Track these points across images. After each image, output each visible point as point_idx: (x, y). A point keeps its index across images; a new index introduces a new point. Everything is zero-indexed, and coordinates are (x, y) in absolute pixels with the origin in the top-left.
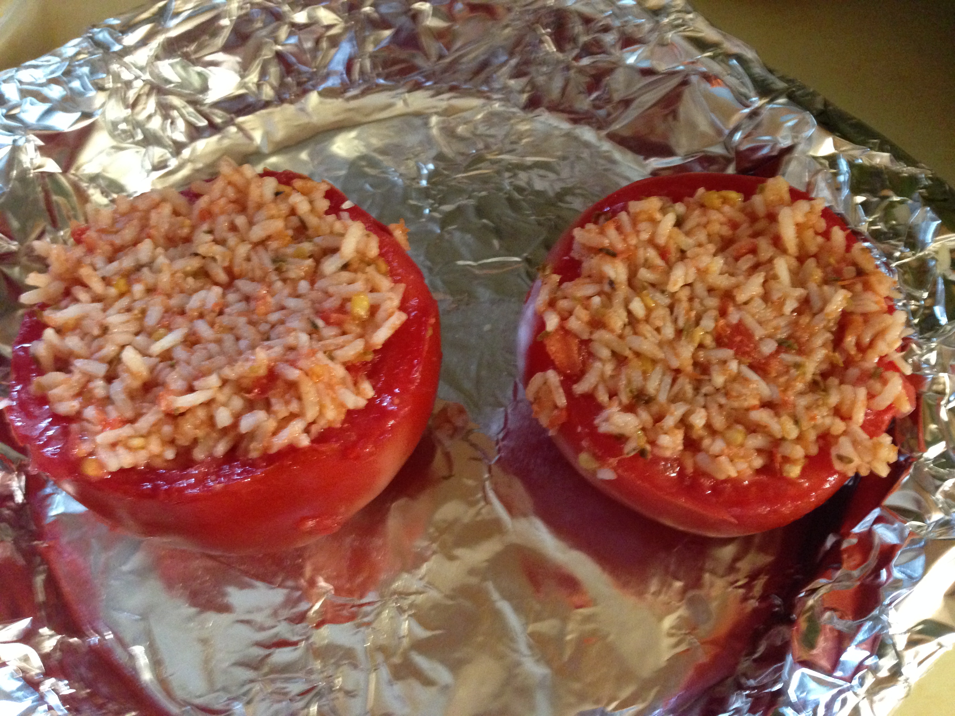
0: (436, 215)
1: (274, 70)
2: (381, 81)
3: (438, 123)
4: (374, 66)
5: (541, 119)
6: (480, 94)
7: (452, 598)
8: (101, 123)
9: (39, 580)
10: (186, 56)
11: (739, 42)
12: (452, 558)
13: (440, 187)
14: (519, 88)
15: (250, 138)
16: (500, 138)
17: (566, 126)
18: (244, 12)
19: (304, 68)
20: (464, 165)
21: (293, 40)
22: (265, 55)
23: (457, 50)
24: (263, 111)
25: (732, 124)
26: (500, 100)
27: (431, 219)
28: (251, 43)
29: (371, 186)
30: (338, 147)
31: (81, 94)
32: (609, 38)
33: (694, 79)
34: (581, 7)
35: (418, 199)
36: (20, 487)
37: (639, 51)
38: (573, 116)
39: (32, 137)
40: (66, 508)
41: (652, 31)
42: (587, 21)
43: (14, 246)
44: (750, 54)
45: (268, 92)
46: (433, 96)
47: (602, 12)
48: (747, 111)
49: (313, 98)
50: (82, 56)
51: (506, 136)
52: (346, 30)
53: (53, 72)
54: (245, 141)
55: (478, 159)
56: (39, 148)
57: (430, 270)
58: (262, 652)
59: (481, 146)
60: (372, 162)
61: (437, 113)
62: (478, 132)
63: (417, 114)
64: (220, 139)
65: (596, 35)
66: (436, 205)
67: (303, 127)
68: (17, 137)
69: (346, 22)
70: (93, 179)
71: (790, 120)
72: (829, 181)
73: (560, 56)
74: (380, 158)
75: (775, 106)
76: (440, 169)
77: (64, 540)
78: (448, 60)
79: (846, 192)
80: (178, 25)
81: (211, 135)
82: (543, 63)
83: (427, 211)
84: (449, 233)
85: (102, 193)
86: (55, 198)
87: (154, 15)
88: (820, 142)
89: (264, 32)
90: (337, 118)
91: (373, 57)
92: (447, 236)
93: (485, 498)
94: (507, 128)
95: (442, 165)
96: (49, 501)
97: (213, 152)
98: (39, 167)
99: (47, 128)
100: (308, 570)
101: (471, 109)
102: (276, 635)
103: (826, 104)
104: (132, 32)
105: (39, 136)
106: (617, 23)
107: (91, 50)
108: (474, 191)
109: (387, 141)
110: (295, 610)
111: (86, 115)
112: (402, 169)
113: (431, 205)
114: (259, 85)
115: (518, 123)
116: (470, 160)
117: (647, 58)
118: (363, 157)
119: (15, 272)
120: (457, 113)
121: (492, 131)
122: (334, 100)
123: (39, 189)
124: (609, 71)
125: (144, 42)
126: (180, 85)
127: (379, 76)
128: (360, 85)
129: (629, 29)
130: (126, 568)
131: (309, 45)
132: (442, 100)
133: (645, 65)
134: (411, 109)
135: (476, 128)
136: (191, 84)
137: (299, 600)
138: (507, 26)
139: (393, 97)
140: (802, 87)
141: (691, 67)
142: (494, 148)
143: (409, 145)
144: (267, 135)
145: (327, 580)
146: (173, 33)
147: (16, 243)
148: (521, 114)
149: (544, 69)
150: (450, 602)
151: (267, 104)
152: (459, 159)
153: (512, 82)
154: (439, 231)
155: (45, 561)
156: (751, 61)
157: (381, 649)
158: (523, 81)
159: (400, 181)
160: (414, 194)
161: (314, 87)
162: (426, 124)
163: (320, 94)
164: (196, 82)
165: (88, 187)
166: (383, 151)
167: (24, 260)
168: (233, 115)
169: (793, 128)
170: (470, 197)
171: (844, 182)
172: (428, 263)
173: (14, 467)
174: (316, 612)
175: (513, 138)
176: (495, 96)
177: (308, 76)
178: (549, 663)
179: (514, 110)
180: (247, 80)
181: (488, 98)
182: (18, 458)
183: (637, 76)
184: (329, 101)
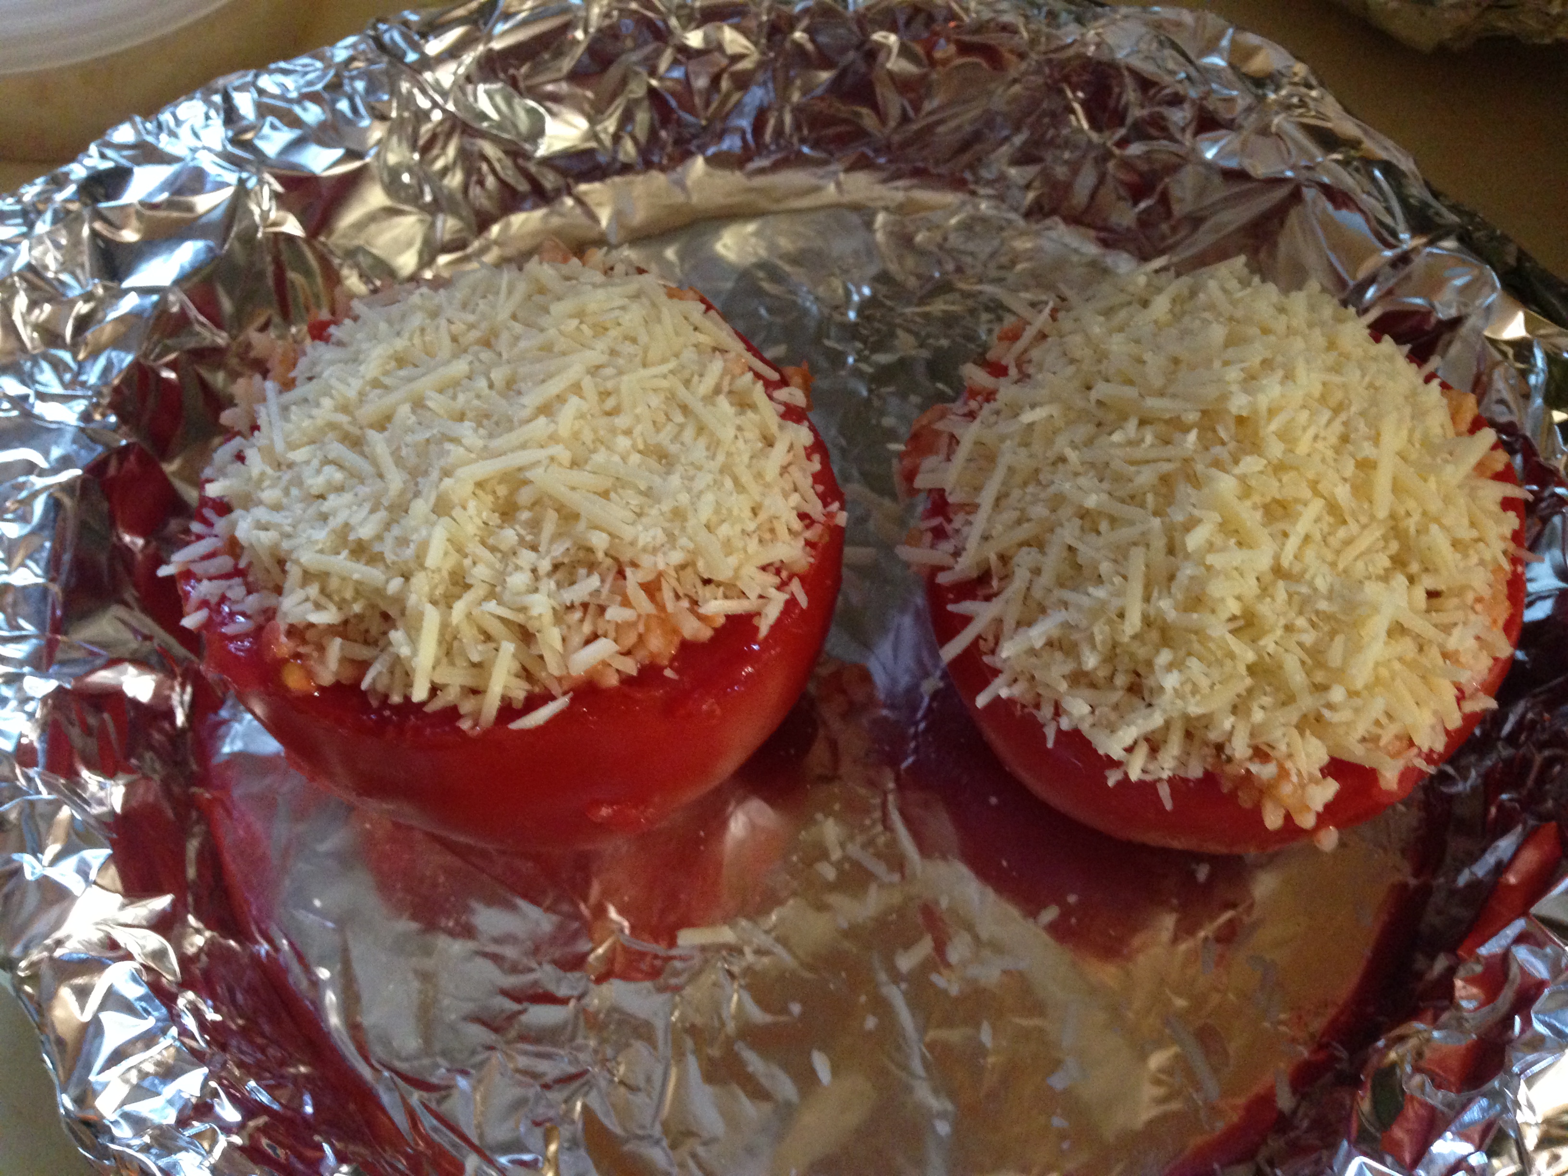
0: (865, 367)
1: (643, 117)
2: (806, 150)
3: (885, 225)
4: (798, 127)
5: (1053, 234)
6: (958, 184)
7: (811, 968)
8: (375, 171)
9: (193, 847)
10: (513, 82)
11: (1389, 143)
12: (821, 907)
13: (876, 325)
14: (1022, 182)
15: (595, 219)
16: (983, 256)
17: (1092, 250)
18: (607, 22)
19: (688, 118)
20: (919, 294)
21: (677, 73)
22: (631, 92)
23: (931, 113)
24: (617, 179)
25: (1362, 274)
26: (989, 197)
27: (857, 373)
28: (614, 73)
29: (769, 310)
30: (725, 246)
31: (349, 122)
32: (1179, 116)
33: (1310, 194)
34: (1137, 63)
35: (839, 340)
36: (182, 703)
37: (1222, 143)
38: (1102, 235)
39: (268, 177)
40: (246, 744)
41: (1249, 109)
42: (1145, 84)
43: (221, 339)
44: (1406, 164)
45: (629, 150)
46: (884, 181)
47: (1172, 73)
48: (1388, 253)
49: (698, 164)
50: (357, 64)
51: (993, 255)
52: (761, 65)
53: (310, 83)
54: (584, 220)
55: (944, 288)
56: (275, 195)
57: (843, 451)
58: (511, 1006)
59: (950, 267)
60: (774, 274)
61: (886, 209)
62: (948, 245)
63: (856, 208)
64: (546, 216)
65: (1157, 109)
66: (867, 353)
67: (675, 210)
68: (244, 175)
69: (763, 53)
70: (351, 254)
71: (1459, 276)
72: (1512, 382)
73: (1095, 136)
74: (787, 268)
75: (1435, 251)
76: (880, 297)
77: (237, 793)
78: (915, 127)
79: (1539, 401)
80: (504, 34)
81: (535, 207)
82: (1067, 144)
83: (851, 360)
84: (880, 397)
85: (361, 276)
86: (292, 275)
87: (471, 13)
88: (1506, 318)
89: (635, 57)
90: (730, 201)
91: (798, 110)
92: (876, 403)
93: (885, 820)
94: (996, 243)
95: (883, 290)
96: (223, 730)
97: (534, 234)
98: (275, 224)
99: (295, 167)
100: (595, 890)
101: (944, 207)
102: (535, 983)
103: (1522, 256)
104: (436, 37)
105: (278, 178)
106: (1193, 93)
107: (370, 56)
108: (928, 336)
109: (801, 244)
110: (568, 949)
111: (352, 155)
112: (821, 291)
113: (859, 352)
114: (617, 138)
115: (1013, 238)
116: (929, 286)
117: (1233, 154)
118: (762, 265)
119: (219, 379)
120: (918, 212)
121: (971, 246)
122: (727, 174)
123: (269, 259)
124: (1173, 169)
125: (453, 53)
126: (500, 126)
127: (803, 141)
128: (770, 152)
129: (1211, 105)
130: (323, 847)
131: (701, 83)
132: (897, 189)
133: (1232, 164)
134: (846, 199)
135: (945, 239)
136: (515, 126)
137: (574, 936)
138: (1015, 81)
139: (822, 177)
140: (1484, 225)
141: (1306, 174)
142: (970, 272)
143: (835, 254)
144: (618, 216)
145: (621, 912)
146: (497, 45)
147: (224, 334)
148: (1021, 223)
149: (1067, 155)
150: (807, 975)
151: (626, 169)
152: (912, 282)
153: (1013, 171)
154: (865, 393)
155: (206, 817)
156: (1403, 174)
157: (693, 1030)
158: (1031, 171)
159: (814, 309)
160: (833, 331)
161: (702, 149)
162: (869, 225)
163: (708, 161)
164: (523, 122)
165: (341, 265)
166: (796, 260)
167: (234, 362)
168: (570, 181)
169: (1463, 290)
170: (922, 345)
171: (1536, 386)
172: (843, 442)
173: (178, 670)
174: (598, 958)
175: (1004, 260)
176: (982, 191)
177: (693, 131)
178: (952, 1095)
179: (1012, 216)
180: (599, 128)
181: (973, 193)
182: (186, 658)
183: (1217, 180)
184: (719, 173)
